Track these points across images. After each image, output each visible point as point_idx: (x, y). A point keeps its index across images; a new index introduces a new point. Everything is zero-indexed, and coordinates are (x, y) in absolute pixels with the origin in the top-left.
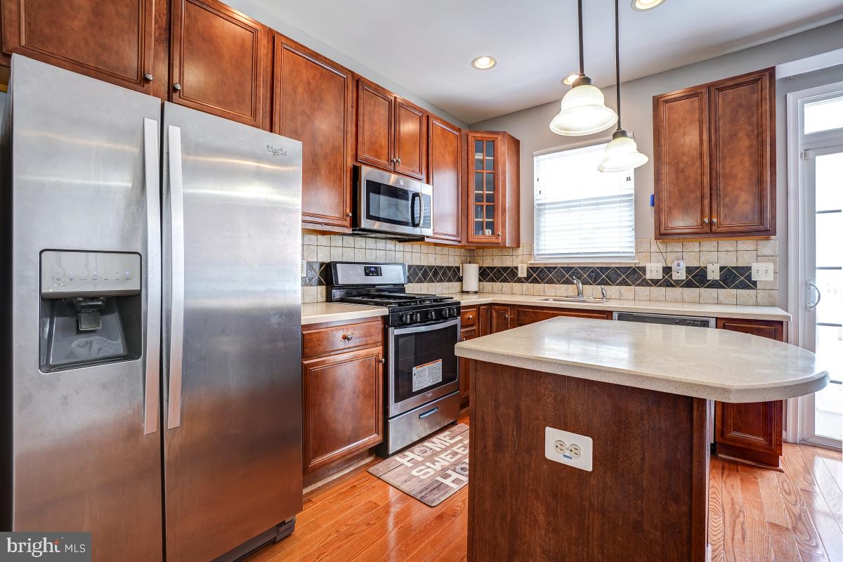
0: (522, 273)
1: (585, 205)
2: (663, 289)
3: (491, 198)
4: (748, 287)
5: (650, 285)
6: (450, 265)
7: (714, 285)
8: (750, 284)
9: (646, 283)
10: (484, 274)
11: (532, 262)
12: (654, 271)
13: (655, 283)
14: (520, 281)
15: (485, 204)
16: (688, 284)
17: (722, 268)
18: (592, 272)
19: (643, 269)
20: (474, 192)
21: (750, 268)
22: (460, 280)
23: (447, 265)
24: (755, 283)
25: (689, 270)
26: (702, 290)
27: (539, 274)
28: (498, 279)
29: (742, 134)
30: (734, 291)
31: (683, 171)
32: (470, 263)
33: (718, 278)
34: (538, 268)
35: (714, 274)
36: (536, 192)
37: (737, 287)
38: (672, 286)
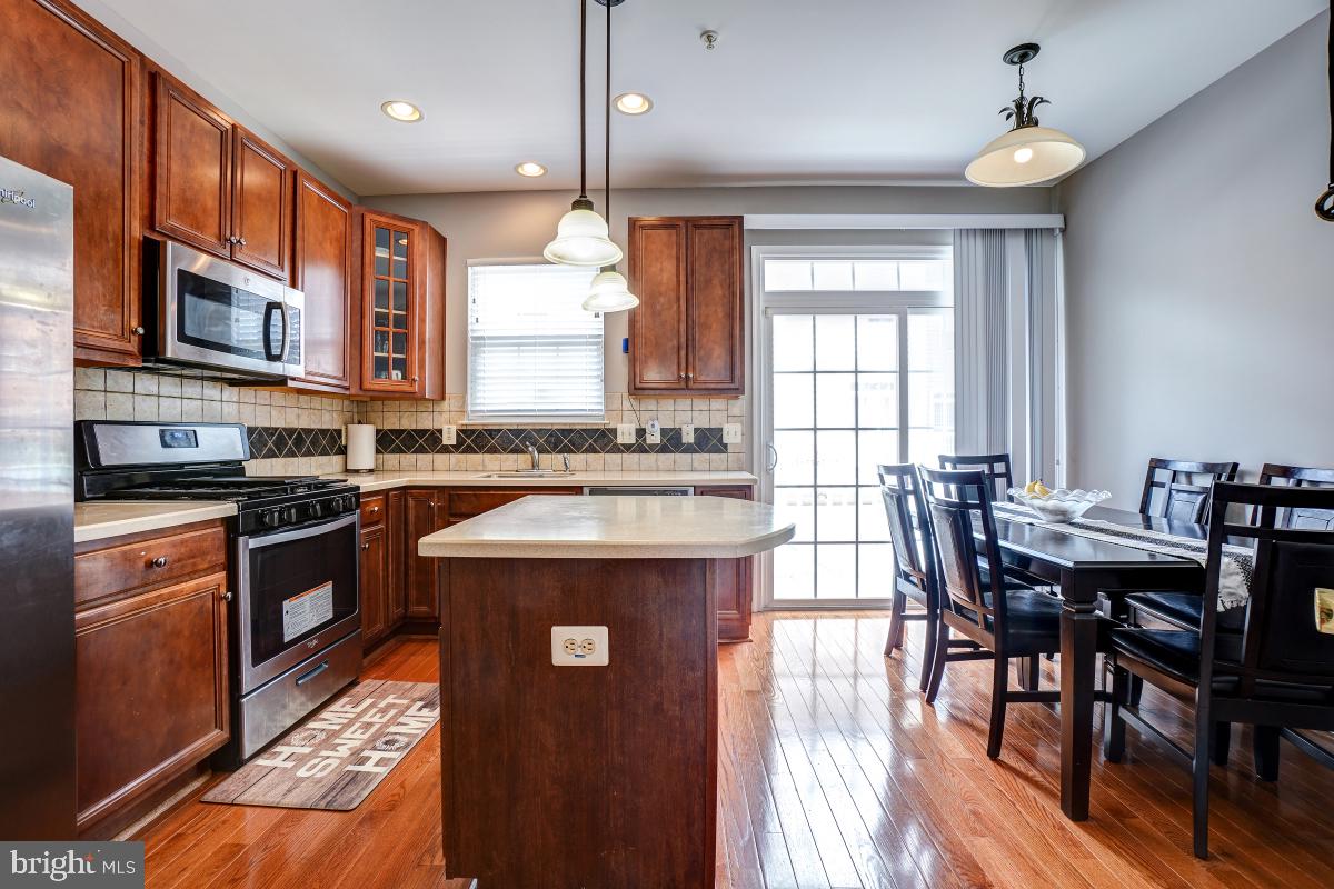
0: (449, 439)
1: (541, 345)
2: (636, 455)
3: (402, 322)
4: (720, 451)
5: (623, 452)
6: (324, 427)
7: (689, 449)
8: (722, 448)
9: (617, 449)
10: (387, 442)
11: (465, 422)
12: (626, 435)
13: (628, 448)
14: (446, 450)
15: (392, 330)
16: (663, 449)
17: (696, 430)
18: (551, 435)
19: (614, 431)
20: (372, 309)
21: (721, 430)
22: (343, 451)
23: (319, 427)
24: (726, 446)
25: (663, 431)
26: (677, 455)
27: (476, 440)
28: (409, 449)
29: (716, 282)
30: (707, 456)
31: (660, 314)
32: (360, 423)
33: (692, 441)
34: (473, 431)
35: (688, 437)
36: (471, 320)
37: (710, 452)
38: (646, 451)
